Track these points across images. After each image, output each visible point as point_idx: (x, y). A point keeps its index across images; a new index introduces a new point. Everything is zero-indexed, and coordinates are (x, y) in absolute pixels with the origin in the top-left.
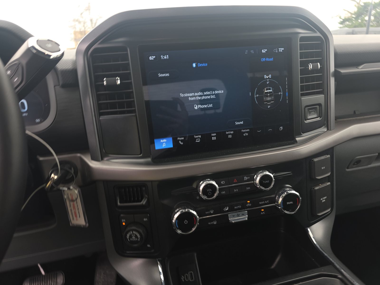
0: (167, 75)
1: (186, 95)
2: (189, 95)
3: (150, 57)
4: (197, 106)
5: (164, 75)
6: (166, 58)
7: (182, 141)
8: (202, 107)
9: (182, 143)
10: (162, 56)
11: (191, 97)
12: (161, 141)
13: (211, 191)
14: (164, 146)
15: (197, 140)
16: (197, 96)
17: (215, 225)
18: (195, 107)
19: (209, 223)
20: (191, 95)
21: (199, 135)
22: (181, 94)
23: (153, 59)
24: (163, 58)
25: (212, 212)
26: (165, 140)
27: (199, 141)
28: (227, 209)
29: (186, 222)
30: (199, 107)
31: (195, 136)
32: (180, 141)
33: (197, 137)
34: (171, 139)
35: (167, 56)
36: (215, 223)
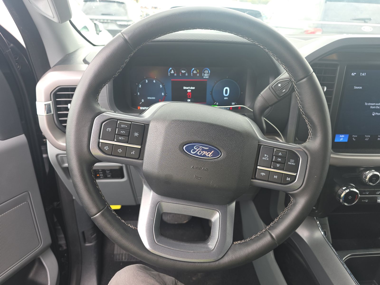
0: (361, 88)
1: (369, 104)
2: (371, 104)
3: (352, 74)
4: (374, 113)
5: (358, 88)
6: (364, 75)
7: (355, 138)
8: (378, 114)
9: (354, 140)
10: (361, 73)
11: (372, 106)
12: (341, 136)
13: (375, 180)
14: (341, 140)
15: (367, 139)
16: (377, 106)
17: (366, 202)
18: (373, 114)
19: (363, 201)
20: (373, 104)
21: (369, 135)
22: (366, 103)
23: (354, 75)
24: (362, 74)
25: (367, 193)
26: (343, 136)
27: (367, 140)
28: (379, 193)
29: (350, 197)
30: (376, 114)
31: (365, 136)
32: (354, 138)
33: (367, 136)
34: (347, 136)
35: (365, 73)
36: (367, 201)
